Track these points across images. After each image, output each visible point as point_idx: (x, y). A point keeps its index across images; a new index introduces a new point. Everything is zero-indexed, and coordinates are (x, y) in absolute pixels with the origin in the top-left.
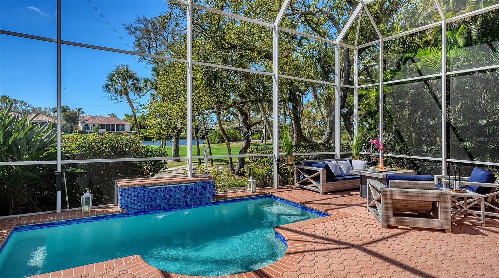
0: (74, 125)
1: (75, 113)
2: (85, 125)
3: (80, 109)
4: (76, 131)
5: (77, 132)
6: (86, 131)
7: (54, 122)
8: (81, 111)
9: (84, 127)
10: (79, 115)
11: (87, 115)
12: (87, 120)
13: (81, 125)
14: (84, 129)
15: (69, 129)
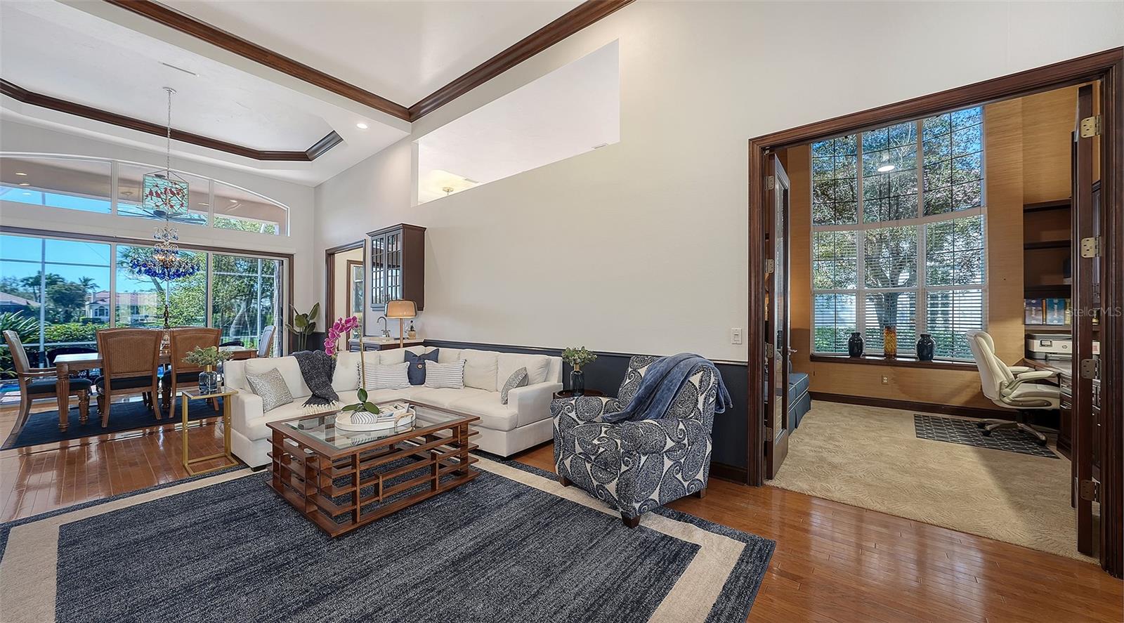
0: (74, 309)
1: (77, 288)
2: (97, 308)
3: (86, 281)
4: (79, 319)
5: (81, 320)
6: (100, 319)
7: (25, 304)
8: (90, 283)
9: (96, 312)
10: (84, 291)
11: (104, 291)
12: (103, 300)
13: (90, 308)
14: (96, 315)
15: (61, 316)
